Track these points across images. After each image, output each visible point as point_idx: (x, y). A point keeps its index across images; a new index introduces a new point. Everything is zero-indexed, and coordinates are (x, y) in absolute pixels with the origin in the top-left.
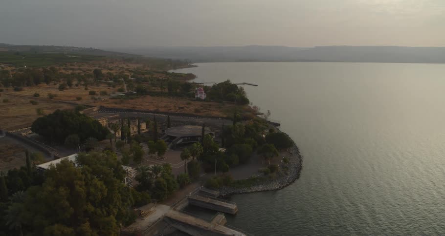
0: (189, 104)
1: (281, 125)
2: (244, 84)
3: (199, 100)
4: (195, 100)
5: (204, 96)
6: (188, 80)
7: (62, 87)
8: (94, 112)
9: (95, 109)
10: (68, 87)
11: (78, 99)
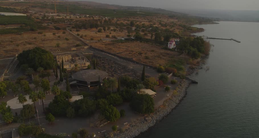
2: (231, 39)
5: (172, 46)
7: (100, 31)
8: (84, 49)
9: (86, 47)
10: (103, 31)
11: (92, 39)
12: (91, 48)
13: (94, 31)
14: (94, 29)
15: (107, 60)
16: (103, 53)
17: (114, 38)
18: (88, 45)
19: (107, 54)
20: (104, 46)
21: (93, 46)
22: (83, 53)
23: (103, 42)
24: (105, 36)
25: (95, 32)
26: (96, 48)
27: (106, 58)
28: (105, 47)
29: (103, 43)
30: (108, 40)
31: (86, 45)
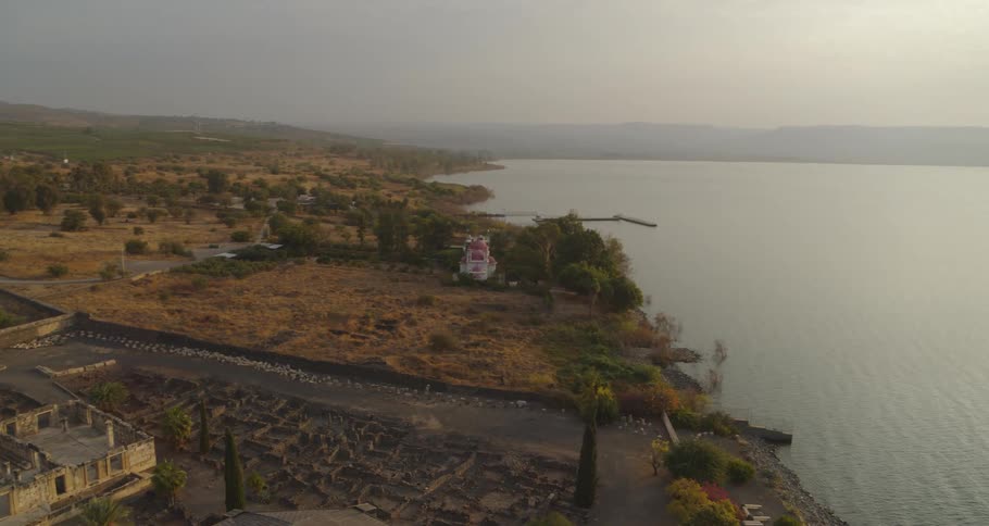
0: (424, 302)
1: (793, 441)
2: (617, 219)
3: (469, 282)
4: (453, 284)
5: (486, 269)
6: (469, 203)
7: (71, 224)
8: (39, 339)
9: (49, 327)
10: (90, 221)
11: (55, 272)
12: (82, 327)
13: (35, 226)
14: (34, 216)
15: (238, 395)
16: (187, 351)
17: (174, 252)
18: (53, 313)
19: (216, 354)
20: (153, 305)
21: (92, 317)
22: (48, 370)
23: (135, 284)
24: (122, 248)
25: (46, 233)
26: (115, 320)
27: (226, 385)
28: (171, 313)
29: (140, 289)
30: (155, 269)
31: (40, 311)
